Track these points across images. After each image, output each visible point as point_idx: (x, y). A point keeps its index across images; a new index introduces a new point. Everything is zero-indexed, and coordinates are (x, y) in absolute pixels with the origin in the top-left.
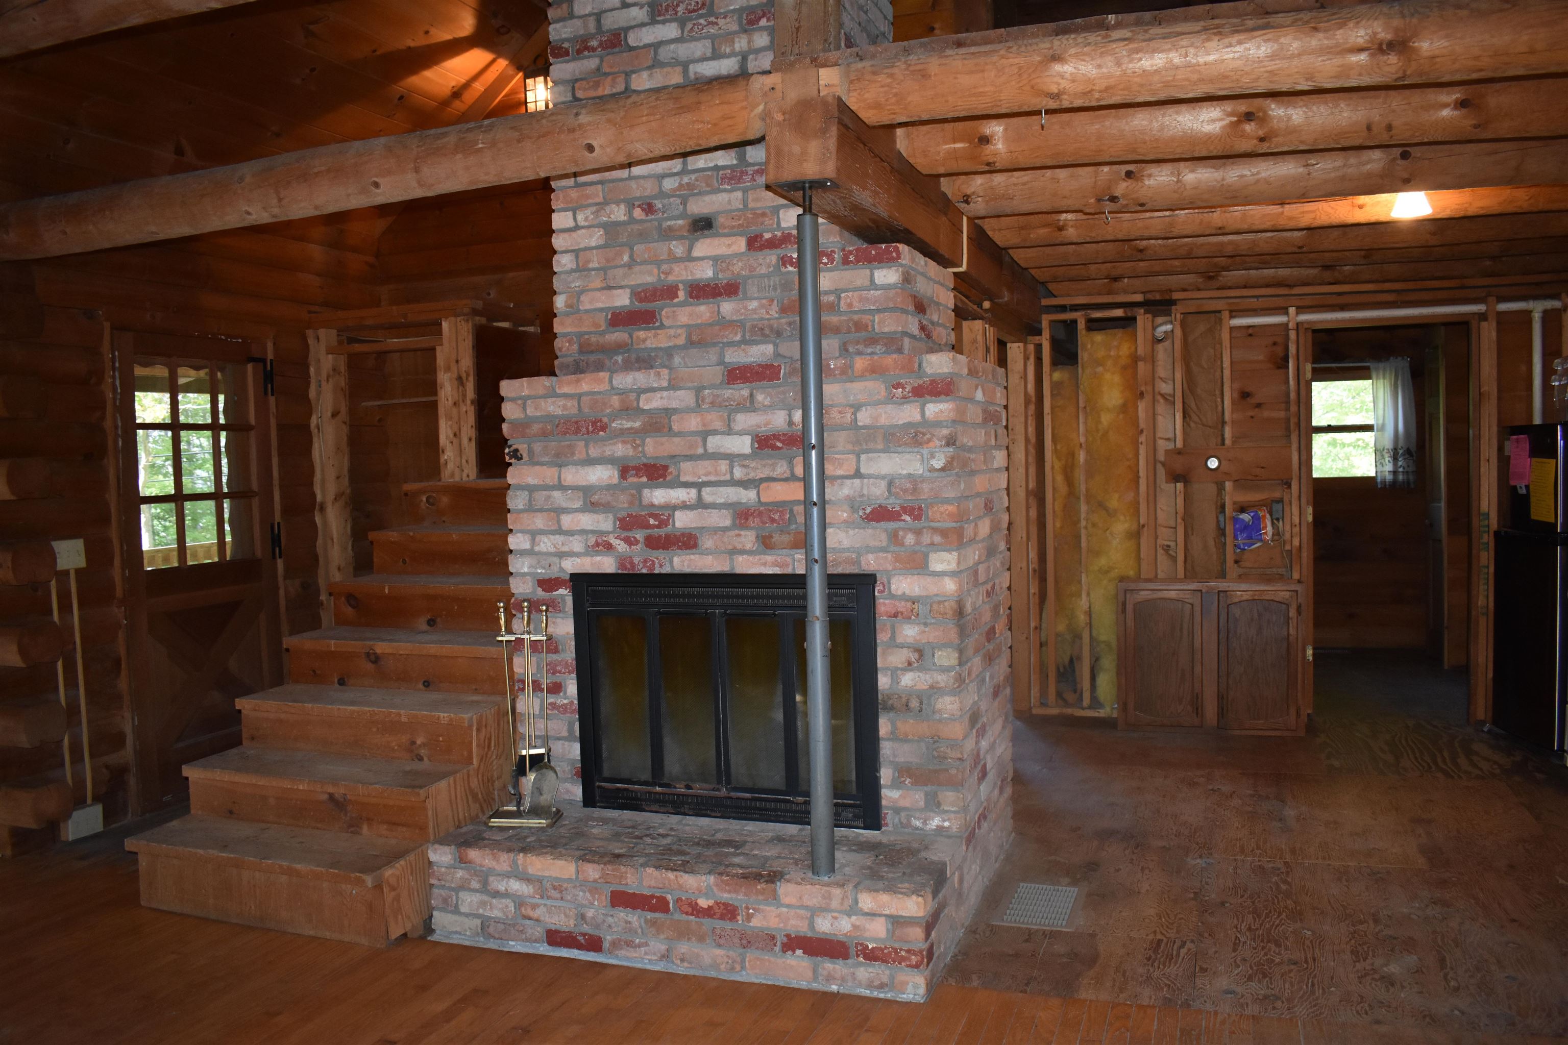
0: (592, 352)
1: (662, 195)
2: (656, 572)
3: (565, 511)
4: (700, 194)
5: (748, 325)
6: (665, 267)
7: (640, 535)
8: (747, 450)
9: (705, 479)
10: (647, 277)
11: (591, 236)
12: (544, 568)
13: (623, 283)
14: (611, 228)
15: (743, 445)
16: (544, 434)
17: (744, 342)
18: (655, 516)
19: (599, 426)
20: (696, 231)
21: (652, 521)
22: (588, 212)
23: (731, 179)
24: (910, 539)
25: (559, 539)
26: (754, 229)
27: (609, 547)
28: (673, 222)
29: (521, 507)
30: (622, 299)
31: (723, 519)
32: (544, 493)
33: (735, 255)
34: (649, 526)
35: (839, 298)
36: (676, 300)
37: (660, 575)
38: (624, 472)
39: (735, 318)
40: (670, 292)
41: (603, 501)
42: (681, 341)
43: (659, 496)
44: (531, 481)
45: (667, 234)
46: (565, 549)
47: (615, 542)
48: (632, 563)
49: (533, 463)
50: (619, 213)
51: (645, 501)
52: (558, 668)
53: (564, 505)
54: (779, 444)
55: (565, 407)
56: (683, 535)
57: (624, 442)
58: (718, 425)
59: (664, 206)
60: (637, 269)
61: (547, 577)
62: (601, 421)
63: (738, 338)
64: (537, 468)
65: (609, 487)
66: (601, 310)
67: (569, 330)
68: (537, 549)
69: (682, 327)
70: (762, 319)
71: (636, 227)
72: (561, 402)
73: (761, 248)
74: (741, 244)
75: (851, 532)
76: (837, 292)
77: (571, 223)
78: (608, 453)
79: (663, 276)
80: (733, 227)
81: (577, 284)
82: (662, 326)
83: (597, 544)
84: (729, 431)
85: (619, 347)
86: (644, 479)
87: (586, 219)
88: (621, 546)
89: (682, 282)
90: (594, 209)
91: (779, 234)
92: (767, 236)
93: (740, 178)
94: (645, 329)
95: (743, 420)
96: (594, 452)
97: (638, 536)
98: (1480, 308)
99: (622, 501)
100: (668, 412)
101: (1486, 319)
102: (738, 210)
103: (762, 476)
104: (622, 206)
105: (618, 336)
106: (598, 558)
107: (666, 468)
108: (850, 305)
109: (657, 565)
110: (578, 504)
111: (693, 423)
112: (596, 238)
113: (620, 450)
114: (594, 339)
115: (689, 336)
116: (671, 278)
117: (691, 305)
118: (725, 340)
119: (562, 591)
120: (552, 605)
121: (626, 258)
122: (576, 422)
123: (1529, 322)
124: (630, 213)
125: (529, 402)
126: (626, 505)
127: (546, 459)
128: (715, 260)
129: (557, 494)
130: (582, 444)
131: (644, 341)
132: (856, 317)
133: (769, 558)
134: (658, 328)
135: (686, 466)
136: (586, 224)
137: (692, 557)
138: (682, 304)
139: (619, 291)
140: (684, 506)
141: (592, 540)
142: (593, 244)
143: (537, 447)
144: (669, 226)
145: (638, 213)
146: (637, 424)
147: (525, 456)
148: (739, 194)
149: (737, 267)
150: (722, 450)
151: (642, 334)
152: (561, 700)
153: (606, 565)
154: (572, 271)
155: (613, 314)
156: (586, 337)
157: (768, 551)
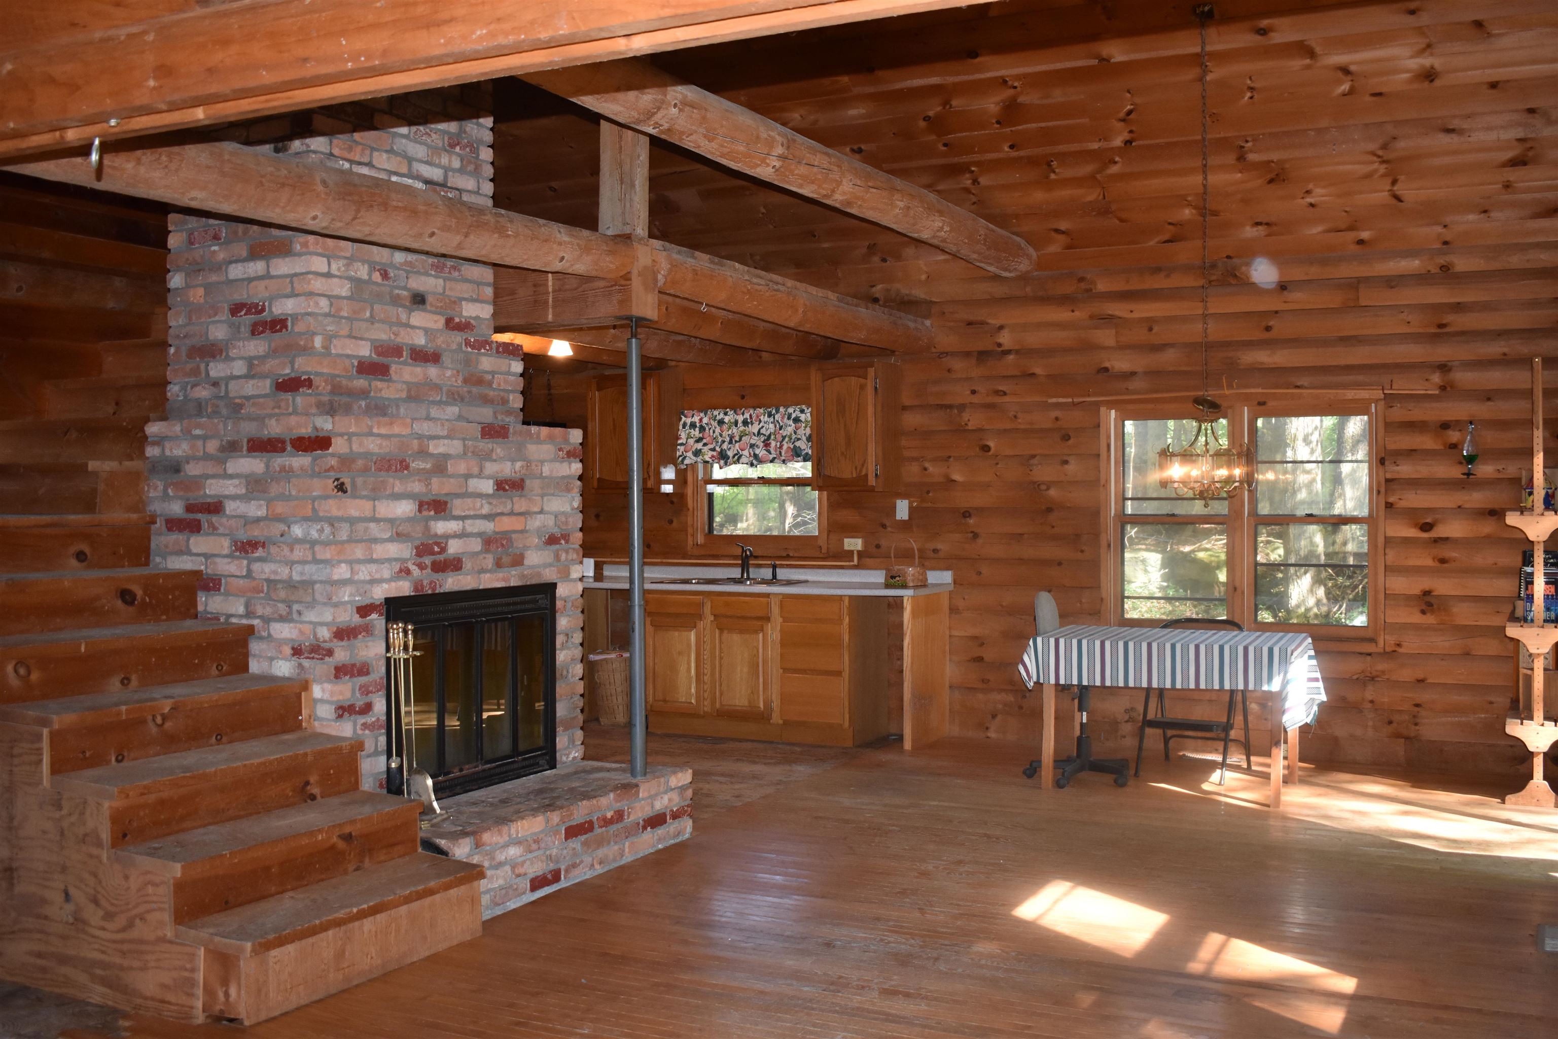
0: (341, 394)
1: (392, 265)
2: (437, 591)
3: (375, 541)
4: (418, 273)
5: (445, 389)
6: (395, 329)
7: (428, 560)
8: (491, 491)
9: (467, 513)
10: (382, 334)
11: (342, 287)
12: (360, 595)
13: (366, 336)
14: (357, 282)
15: (487, 486)
16: (366, 469)
17: (440, 403)
18: (437, 544)
19: (404, 466)
20: (415, 303)
21: (436, 549)
22: (341, 263)
23: (437, 267)
24: (563, 556)
25: (373, 567)
26: (450, 313)
27: (408, 572)
28: (400, 292)
29: (345, 538)
30: (365, 351)
31: (476, 545)
32: (363, 524)
33: (437, 330)
34: (433, 553)
35: (493, 377)
36: (402, 359)
37: (440, 594)
38: (421, 506)
39: (438, 382)
40: (396, 351)
41: (405, 532)
42: (404, 395)
43: (441, 527)
44: (354, 513)
45: (395, 301)
46: (377, 576)
47: (413, 568)
48: (422, 585)
49: (355, 496)
50: (363, 272)
51: (432, 532)
52: (371, 689)
53: (379, 536)
54: (507, 487)
55: (380, 446)
56: (454, 559)
57: (419, 480)
58: (476, 470)
59: (395, 276)
60: (377, 325)
61: (364, 604)
62: (405, 461)
63: (438, 398)
64: (357, 501)
65: (409, 520)
66: (348, 356)
67: (325, 370)
68: (356, 577)
69: (404, 382)
70: (452, 386)
71: (375, 288)
72: (379, 441)
73: (453, 329)
74: (440, 323)
75: (539, 553)
76: (493, 373)
77: (325, 269)
78: (409, 489)
79: (393, 337)
80: (437, 307)
81: (331, 328)
82: (390, 380)
83: (401, 571)
84: (480, 476)
85: (364, 393)
86: (432, 513)
87: (339, 269)
88: (415, 571)
89: (407, 345)
90: (345, 262)
91: (463, 320)
92: (457, 320)
93: (443, 269)
94: (381, 380)
95: (491, 468)
96: (398, 488)
97: (427, 562)
99: (417, 532)
100: (446, 457)
102: (440, 294)
103: (499, 511)
104: (366, 266)
105: (361, 383)
106: (401, 583)
107: (446, 503)
108: (499, 384)
109: (438, 586)
110: (387, 535)
111: (462, 467)
112: (343, 289)
113: (417, 487)
114: (344, 382)
115: (409, 391)
116: (399, 340)
117: (410, 365)
118: (431, 399)
119: (374, 616)
120: (367, 630)
121: (368, 314)
122: (389, 461)
124: (370, 274)
125: (354, 439)
126: (420, 535)
127: (365, 493)
128: (426, 331)
129: (372, 525)
130: (391, 480)
131: (381, 390)
132: (502, 394)
133: (501, 575)
134: (388, 381)
135: (457, 502)
136: (338, 274)
137: (460, 577)
138: (405, 363)
139: (363, 342)
140: (455, 536)
141: (397, 567)
142: (344, 294)
143: (359, 481)
144: (398, 294)
145: (377, 277)
146: (429, 466)
147: (349, 489)
148: (441, 281)
149: (440, 341)
150: (478, 491)
151: (379, 384)
152: (370, 719)
153: (404, 588)
154: (327, 315)
155: (359, 362)
156: (338, 379)
157: (498, 570)
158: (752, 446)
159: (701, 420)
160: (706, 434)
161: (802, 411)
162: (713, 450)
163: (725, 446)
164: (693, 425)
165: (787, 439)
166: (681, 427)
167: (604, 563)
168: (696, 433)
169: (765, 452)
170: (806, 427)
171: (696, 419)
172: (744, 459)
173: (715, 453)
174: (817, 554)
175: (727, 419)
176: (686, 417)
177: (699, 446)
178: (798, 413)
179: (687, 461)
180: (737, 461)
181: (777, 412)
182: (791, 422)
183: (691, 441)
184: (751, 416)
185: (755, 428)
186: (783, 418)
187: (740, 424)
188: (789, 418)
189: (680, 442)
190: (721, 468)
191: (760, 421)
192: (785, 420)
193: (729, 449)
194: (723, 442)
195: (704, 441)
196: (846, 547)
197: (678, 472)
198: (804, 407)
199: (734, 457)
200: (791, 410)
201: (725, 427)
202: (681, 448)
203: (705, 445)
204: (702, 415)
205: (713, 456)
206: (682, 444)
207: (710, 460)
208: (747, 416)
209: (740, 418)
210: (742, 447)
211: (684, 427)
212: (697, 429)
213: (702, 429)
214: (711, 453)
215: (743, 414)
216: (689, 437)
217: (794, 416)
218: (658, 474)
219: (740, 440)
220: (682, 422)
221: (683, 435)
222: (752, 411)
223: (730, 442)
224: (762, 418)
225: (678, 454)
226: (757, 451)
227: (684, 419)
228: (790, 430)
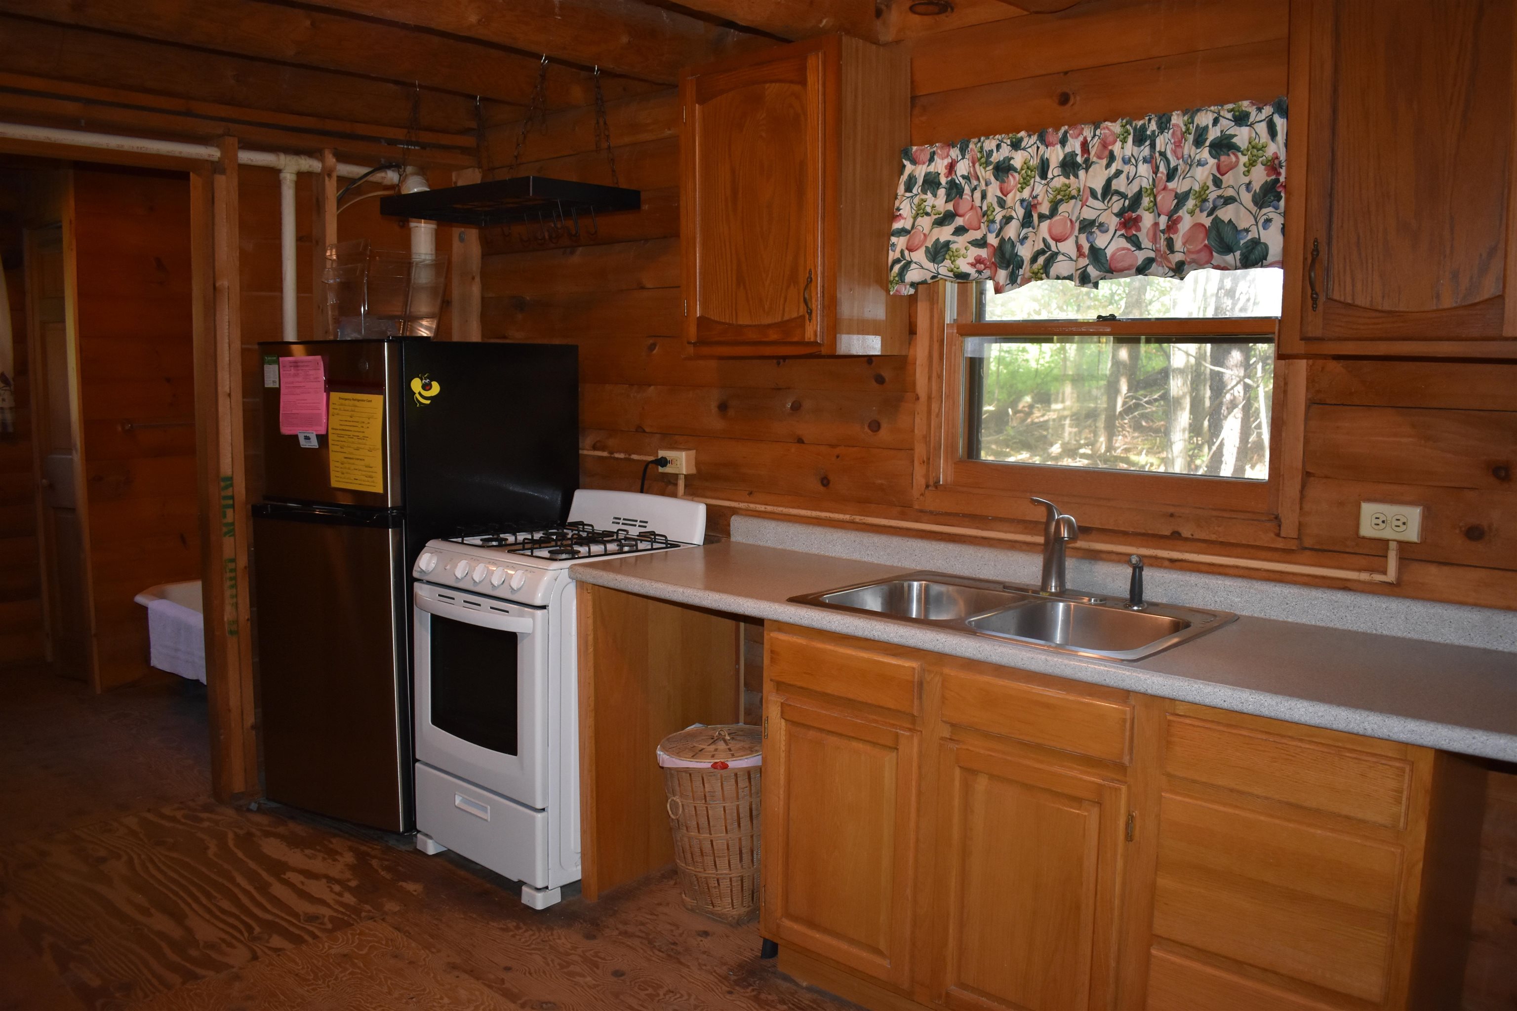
98: (211, 153)
101: (223, 172)
123: (276, 186)
158: (1087, 226)
159: (951, 167)
160: (964, 206)
161: (1241, 119)
162: (981, 243)
163: (1012, 231)
164: (931, 183)
165: (1191, 203)
166: (901, 189)
167: (735, 511)
168: (939, 202)
169: (1123, 243)
170: (1252, 163)
171: (940, 166)
172: (1061, 266)
173: (983, 253)
174: (1265, 538)
175: (1018, 158)
176: (914, 162)
177: (945, 233)
178: (1226, 124)
179: (913, 275)
180: (1044, 272)
181: (1163, 126)
182: (1204, 153)
183: (925, 223)
184: (1085, 146)
185: (1096, 178)
186: (1178, 145)
187: (1054, 170)
188: (1199, 142)
189: (897, 225)
190: (998, 290)
191: (1112, 158)
192: (1188, 148)
193: (1023, 241)
194: (1008, 220)
195: (959, 221)
196: (1367, 529)
197: (895, 303)
198: (1245, 105)
199: (1034, 260)
200: (1204, 118)
201: (1013, 180)
202: (900, 242)
203: (960, 231)
204: (955, 153)
205: (979, 260)
206: (903, 232)
207: (972, 271)
208: (1074, 145)
209: (1055, 155)
210: (1057, 231)
211: (909, 189)
212: (942, 192)
213: (954, 191)
214: (975, 252)
215: (1063, 142)
216: (921, 212)
217: (1213, 134)
218: (831, 304)
219: (1054, 211)
220: (904, 177)
221: (906, 208)
222: (1088, 132)
223: (1027, 222)
224: (1117, 148)
225: (892, 256)
226: (1101, 241)
227: (909, 167)
228: (1202, 175)
